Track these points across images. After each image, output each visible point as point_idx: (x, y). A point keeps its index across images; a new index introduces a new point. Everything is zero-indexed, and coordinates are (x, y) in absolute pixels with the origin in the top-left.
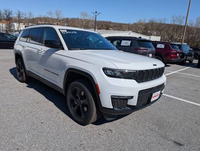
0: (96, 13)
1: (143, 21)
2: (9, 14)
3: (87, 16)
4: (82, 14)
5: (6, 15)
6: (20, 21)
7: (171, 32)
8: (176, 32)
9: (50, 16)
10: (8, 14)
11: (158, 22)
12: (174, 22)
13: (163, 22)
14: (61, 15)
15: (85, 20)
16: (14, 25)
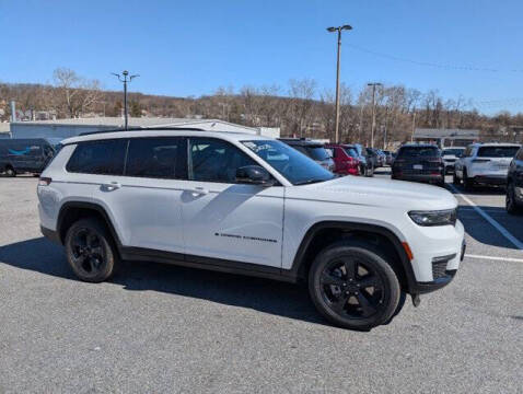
0: (126, 74)
1: (226, 92)
3: (75, 79)
4: (60, 74)
7: (291, 115)
8: (303, 116)
11: (262, 93)
12: (295, 93)
13: (272, 94)
15: (72, 91)
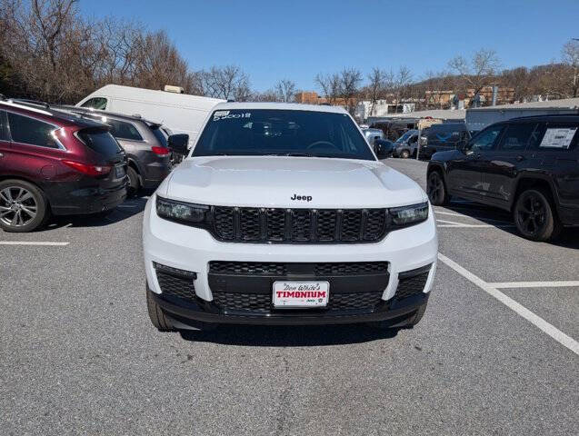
2: (353, 79)
5: (346, 83)
6: (375, 96)
9: (456, 73)
10: (349, 80)
14: (491, 63)
16: (363, 106)
